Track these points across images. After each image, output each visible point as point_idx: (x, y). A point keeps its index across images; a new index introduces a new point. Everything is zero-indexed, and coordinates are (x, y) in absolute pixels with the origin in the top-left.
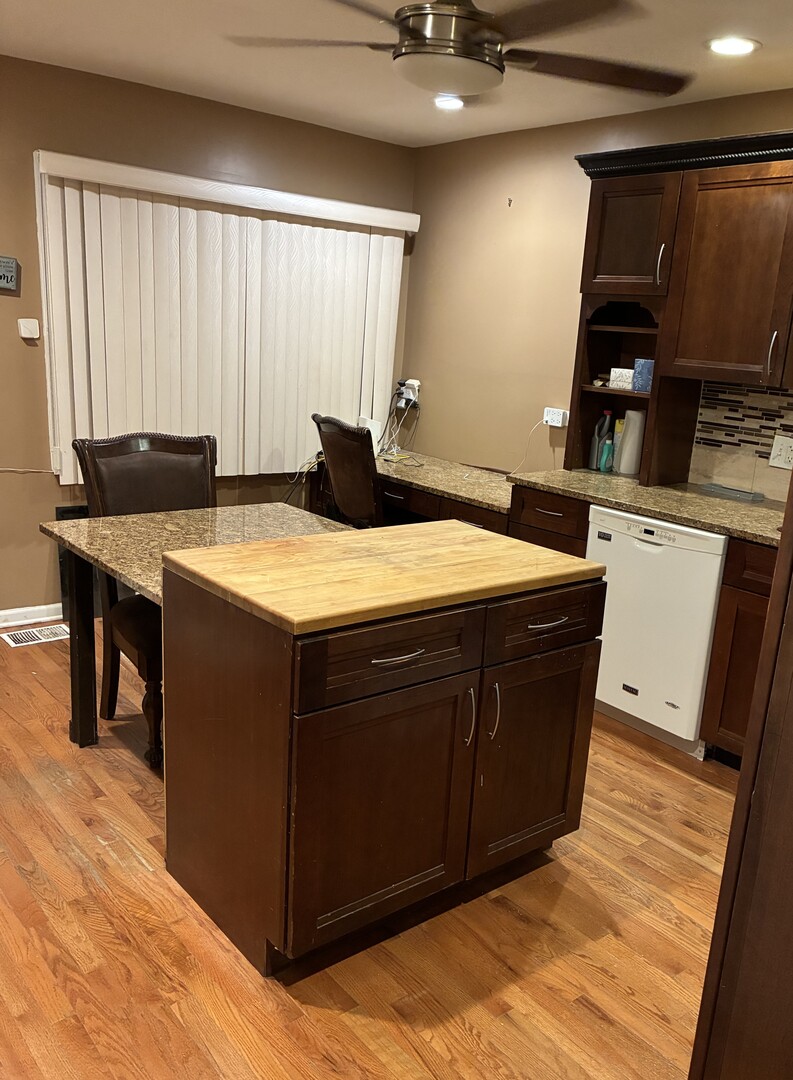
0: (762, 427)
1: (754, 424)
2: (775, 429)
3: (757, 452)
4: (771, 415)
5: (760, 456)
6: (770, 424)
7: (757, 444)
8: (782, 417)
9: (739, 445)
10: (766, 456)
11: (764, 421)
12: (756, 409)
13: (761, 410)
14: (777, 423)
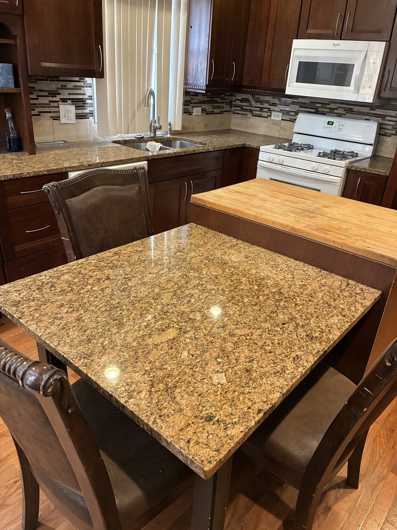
0: (50, 101)
1: (45, 101)
2: (57, 102)
3: (51, 117)
4: (54, 94)
5: (53, 119)
6: (55, 99)
7: (50, 112)
8: (60, 94)
9: (40, 115)
10: (57, 118)
11: (50, 98)
12: (44, 91)
13: (47, 91)
14: (58, 98)
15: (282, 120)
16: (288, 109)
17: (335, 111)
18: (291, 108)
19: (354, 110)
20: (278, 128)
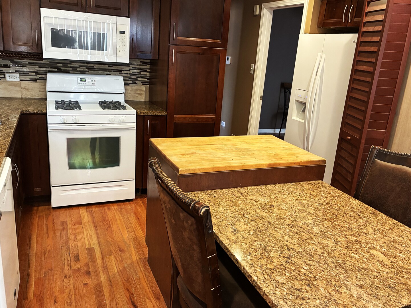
15: (20, 80)
16: (25, 69)
17: (79, 69)
18: (29, 69)
19: (95, 67)
20: (18, 88)
